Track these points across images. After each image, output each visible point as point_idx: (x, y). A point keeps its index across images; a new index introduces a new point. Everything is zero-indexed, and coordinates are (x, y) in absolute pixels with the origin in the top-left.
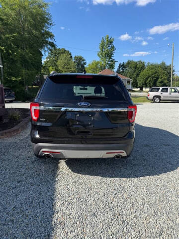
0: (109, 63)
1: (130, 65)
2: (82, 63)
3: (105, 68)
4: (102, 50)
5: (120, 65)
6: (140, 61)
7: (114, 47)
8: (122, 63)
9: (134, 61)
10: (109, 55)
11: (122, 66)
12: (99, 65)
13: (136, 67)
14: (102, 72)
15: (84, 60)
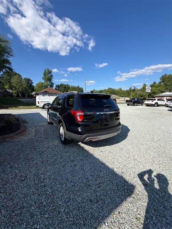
0: (50, 84)
1: (62, 86)
2: (30, 82)
3: (48, 87)
4: (45, 76)
5: (56, 85)
6: (67, 85)
7: (52, 75)
8: (57, 85)
9: (64, 84)
10: (50, 80)
11: (58, 86)
12: (44, 84)
13: (65, 87)
14: (47, 89)
15: (31, 81)
